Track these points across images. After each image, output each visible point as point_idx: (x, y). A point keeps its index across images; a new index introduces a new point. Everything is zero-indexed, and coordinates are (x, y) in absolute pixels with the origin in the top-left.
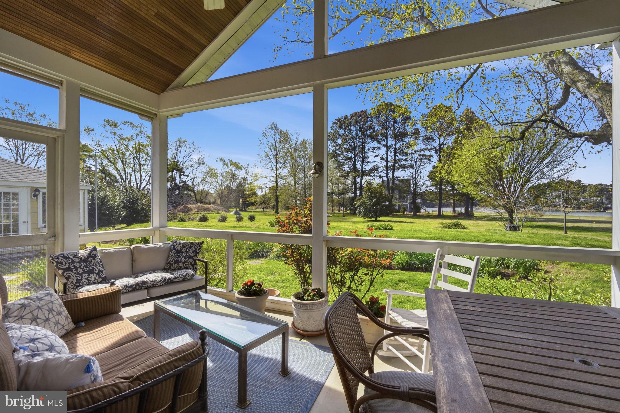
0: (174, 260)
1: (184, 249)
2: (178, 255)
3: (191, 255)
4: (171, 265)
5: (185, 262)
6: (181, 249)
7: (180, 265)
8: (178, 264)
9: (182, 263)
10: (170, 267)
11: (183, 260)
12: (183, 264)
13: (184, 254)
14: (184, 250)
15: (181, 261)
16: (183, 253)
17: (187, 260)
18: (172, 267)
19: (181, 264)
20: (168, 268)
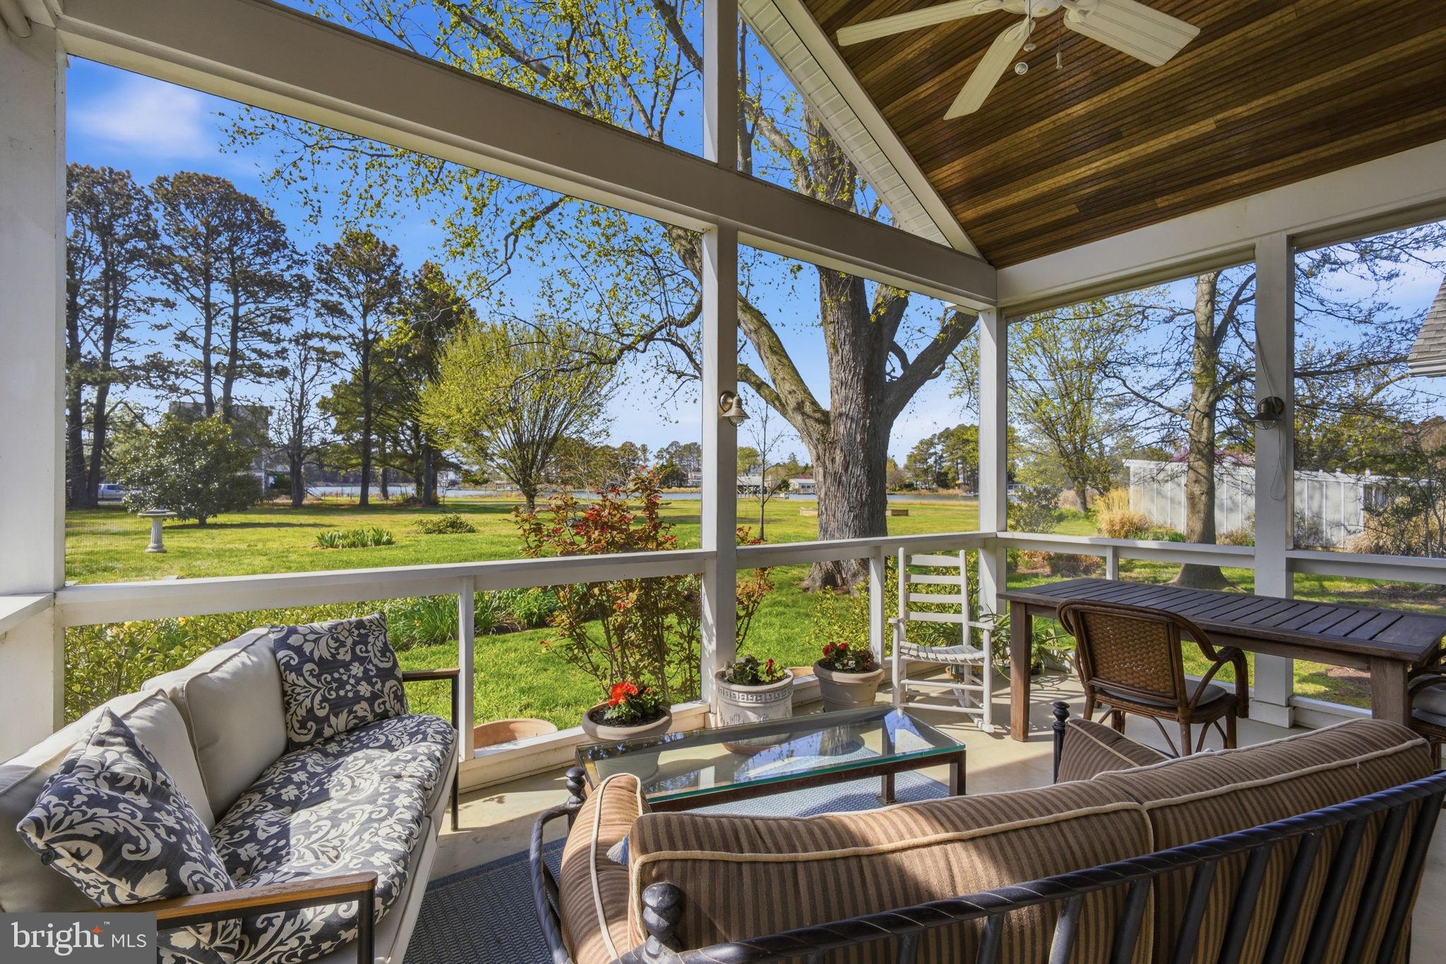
0: (324, 699)
1: (342, 651)
2: (334, 680)
3: (382, 665)
4: (321, 721)
5: (375, 697)
6: (333, 655)
7: (360, 713)
8: (350, 712)
9: (364, 704)
10: (319, 733)
11: (364, 689)
12: (372, 705)
13: (357, 669)
14: (345, 655)
15: (358, 698)
16: (346, 665)
17: (379, 686)
18: (328, 732)
19: (362, 709)
20: (309, 738)
